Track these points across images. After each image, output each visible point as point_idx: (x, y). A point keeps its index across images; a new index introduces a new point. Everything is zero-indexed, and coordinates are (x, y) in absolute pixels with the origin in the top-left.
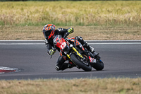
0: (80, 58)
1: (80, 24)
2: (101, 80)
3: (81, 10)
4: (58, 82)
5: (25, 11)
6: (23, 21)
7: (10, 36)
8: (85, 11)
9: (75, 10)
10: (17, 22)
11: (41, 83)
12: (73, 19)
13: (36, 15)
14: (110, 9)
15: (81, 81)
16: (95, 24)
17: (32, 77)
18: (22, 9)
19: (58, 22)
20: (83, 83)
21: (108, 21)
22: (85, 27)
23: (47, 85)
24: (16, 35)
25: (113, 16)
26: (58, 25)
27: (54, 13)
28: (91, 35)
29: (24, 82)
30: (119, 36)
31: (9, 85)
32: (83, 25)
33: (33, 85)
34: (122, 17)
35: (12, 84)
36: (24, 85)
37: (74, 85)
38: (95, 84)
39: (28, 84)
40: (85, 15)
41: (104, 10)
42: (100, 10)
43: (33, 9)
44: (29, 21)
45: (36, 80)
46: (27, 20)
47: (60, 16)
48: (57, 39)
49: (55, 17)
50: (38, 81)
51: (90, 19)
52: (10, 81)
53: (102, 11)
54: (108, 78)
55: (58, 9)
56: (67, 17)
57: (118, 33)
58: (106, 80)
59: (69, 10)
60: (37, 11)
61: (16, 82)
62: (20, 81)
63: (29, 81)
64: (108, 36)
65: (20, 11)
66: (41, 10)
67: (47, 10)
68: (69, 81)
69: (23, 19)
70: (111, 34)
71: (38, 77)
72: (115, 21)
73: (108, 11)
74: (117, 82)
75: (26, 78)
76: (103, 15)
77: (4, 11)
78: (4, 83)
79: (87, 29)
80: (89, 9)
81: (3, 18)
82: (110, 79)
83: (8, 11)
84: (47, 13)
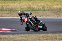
0: (33, 26)
1: (45, 10)
3: (45, 4)
4: (35, 35)
5: (20, 4)
7: (14, 15)
8: (47, 4)
9: (42, 4)
10: (17, 9)
11: (27, 36)
12: (41, 8)
13: (25, 6)
15: (45, 35)
18: (19, 4)
19: (35, 9)
20: (46, 36)
21: (57, 9)
22: (47, 11)
23: (30, 37)
24: (17, 15)
25: (59, 7)
27: (33, 6)
28: (49, 15)
29: (20, 35)
30: (61, 15)
31: (13, 37)
32: (46, 11)
33: (24, 37)
35: (15, 36)
36: (20, 37)
37: (42, 37)
38: (51, 36)
39: (22, 37)
40: (47, 6)
41: (55, 4)
43: (24, 4)
46: (21, 9)
47: (36, 7)
49: (34, 7)
51: (49, 8)
52: (14, 35)
53: (54, 5)
54: (57, 34)
55: (35, 4)
56: (39, 7)
59: (40, 4)
60: (26, 5)
61: (17, 35)
62: (18, 35)
63: (22, 35)
66: (28, 4)
67: (30, 4)
69: (19, 8)
70: (58, 15)
72: (60, 9)
73: (57, 5)
74: (61, 36)
76: (55, 6)
77: (11, 4)
78: (11, 36)
79: (48, 13)
80: (49, 4)
81: (11, 8)
82: (58, 34)
83: (13, 4)
84: (30, 6)
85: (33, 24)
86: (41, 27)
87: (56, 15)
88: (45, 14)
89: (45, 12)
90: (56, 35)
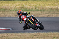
2: (46, 33)
3: (37, 4)
4: (28, 34)
5: (14, 4)
6: (13, 9)
7: (8, 15)
8: (39, 4)
9: (35, 4)
10: (11, 9)
11: (21, 35)
12: (34, 8)
13: (19, 6)
14: (50, 4)
16: (44, 10)
17: (17, 32)
18: (13, 4)
19: (28, 9)
21: (49, 9)
22: (39, 11)
23: (23, 35)
24: (10, 15)
25: (51, 7)
26: (28, 10)
27: (26, 6)
28: (42, 15)
29: (14, 34)
30: (53, 15)
31: (7, 35)
32: (38, 10)
33: (17, 35)
34: (54, 7)
35: (8, 35)
36: (14, 35)
37: (35, 35)
38: (43, 35)
39: (15, 35)
40: (39, 6)
41: (47, 4)
42: (45, 4)
43: (17, 4)
44: (16, 9)
45: (19, 33)
46: (15, 8)
47: (29, 7)
48: (23, 16)
49: (27, 7)
50: (20, 34)
51: (41, 8)
52: (8, 34)
53: (46, 5)
55: (28, 4)
56: (32, 7)
57: (53, 14)
58: (48, 33)
59: (32, 4)
60: (19, 5)
61: (10, 34)
62: (12, 34)
63: (16, 34)
64: (49, 15)
65: (12, 5)
66: (21, 4)
67: (23, 4)
68: (32, 34)
69: (13, 8)
70: (50, 14)
71: (19, 32)
72: (52, 9)
73: (49, 5)
74: (52, 34)
75: (14, 32)
76: (47, 6)
77: (5, 4)
78: (5, 35)
79: (40, 12)
80: (41, 4)
81: (5, 8)
82: (50, 33)
83: (7, 4)
84: (23, 6)
85: (32, 23)
86: (39, 26)
87: (48, 15)
88: (37, 14)
89: (37, 12)
90: (48, 34)
